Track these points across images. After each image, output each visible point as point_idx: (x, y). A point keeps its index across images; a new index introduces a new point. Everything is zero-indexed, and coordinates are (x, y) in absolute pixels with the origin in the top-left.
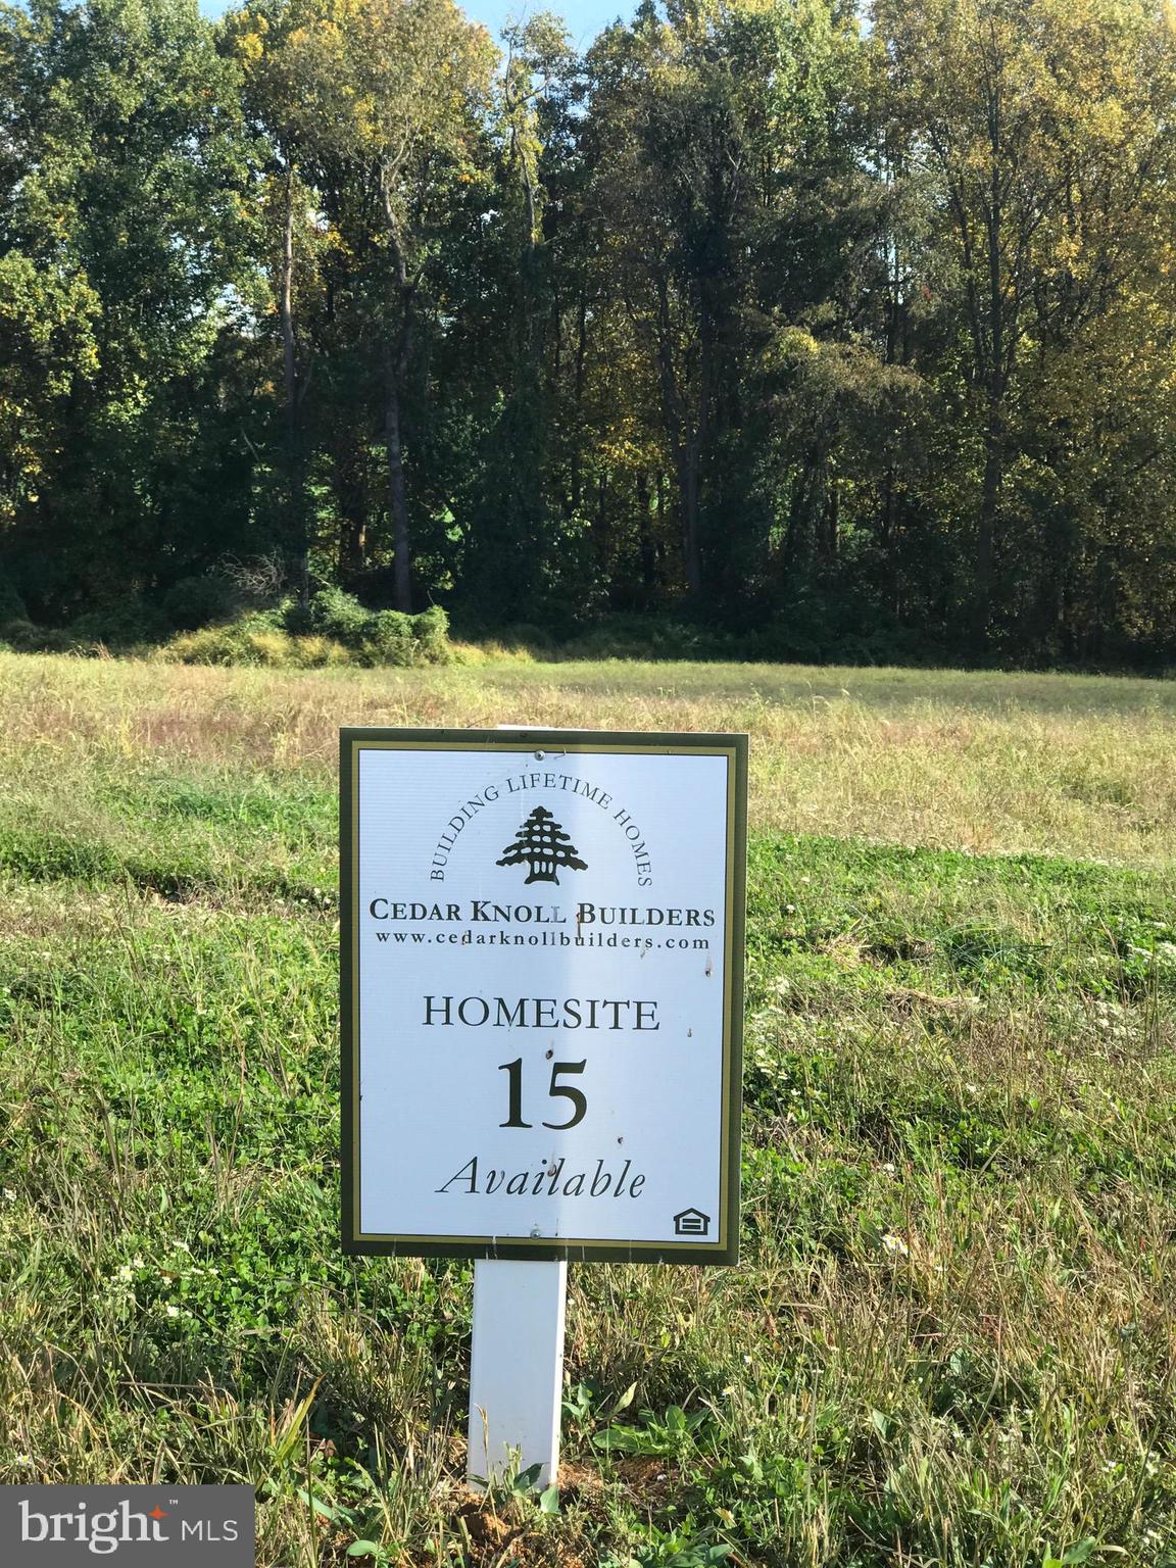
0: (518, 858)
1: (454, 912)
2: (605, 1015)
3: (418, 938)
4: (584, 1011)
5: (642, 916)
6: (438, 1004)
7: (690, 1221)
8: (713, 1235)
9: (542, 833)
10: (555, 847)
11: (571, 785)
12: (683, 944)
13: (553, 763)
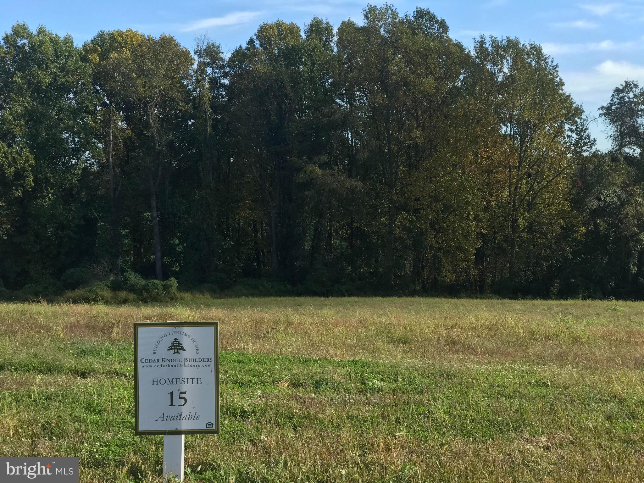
0: (171, 349)
1: (158, 361)
2: (190, 381)
3: (151, 366)
4: (186, 381)
5: (197, 360)
6: (155, 380)
7: (209, 425)
8: (214, 428)
9: (176, 343)
10: (179, 346)
11: (182, 333)
12: (206, 366)
13: (178, 329)
